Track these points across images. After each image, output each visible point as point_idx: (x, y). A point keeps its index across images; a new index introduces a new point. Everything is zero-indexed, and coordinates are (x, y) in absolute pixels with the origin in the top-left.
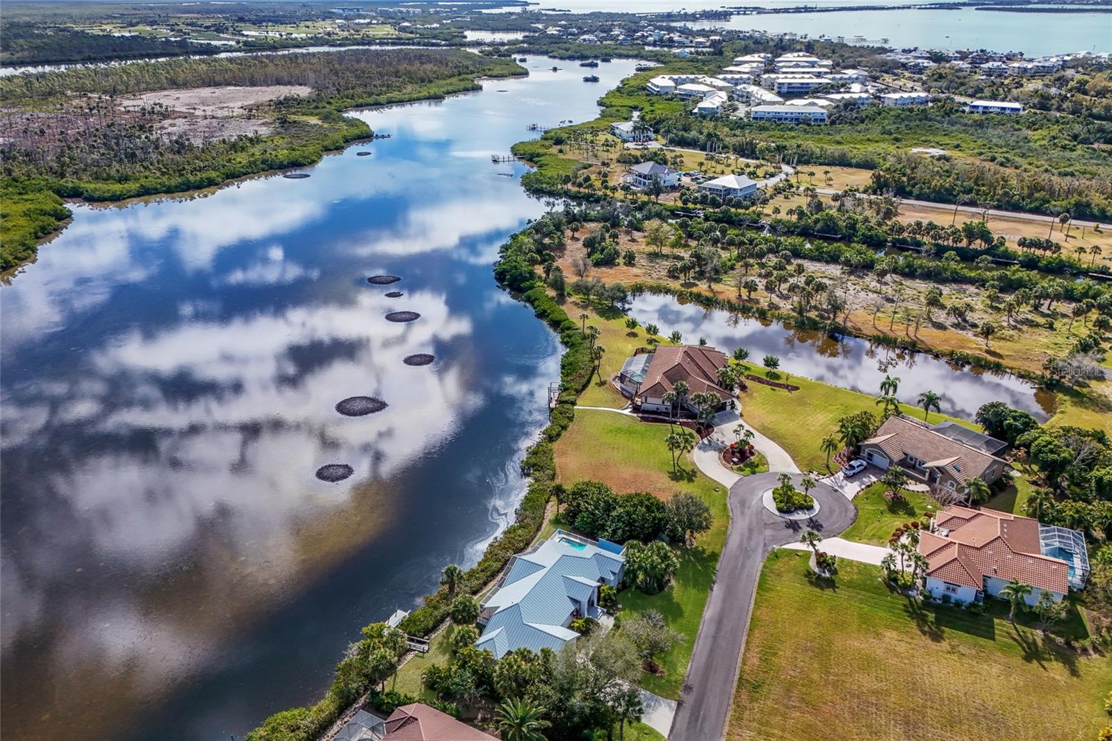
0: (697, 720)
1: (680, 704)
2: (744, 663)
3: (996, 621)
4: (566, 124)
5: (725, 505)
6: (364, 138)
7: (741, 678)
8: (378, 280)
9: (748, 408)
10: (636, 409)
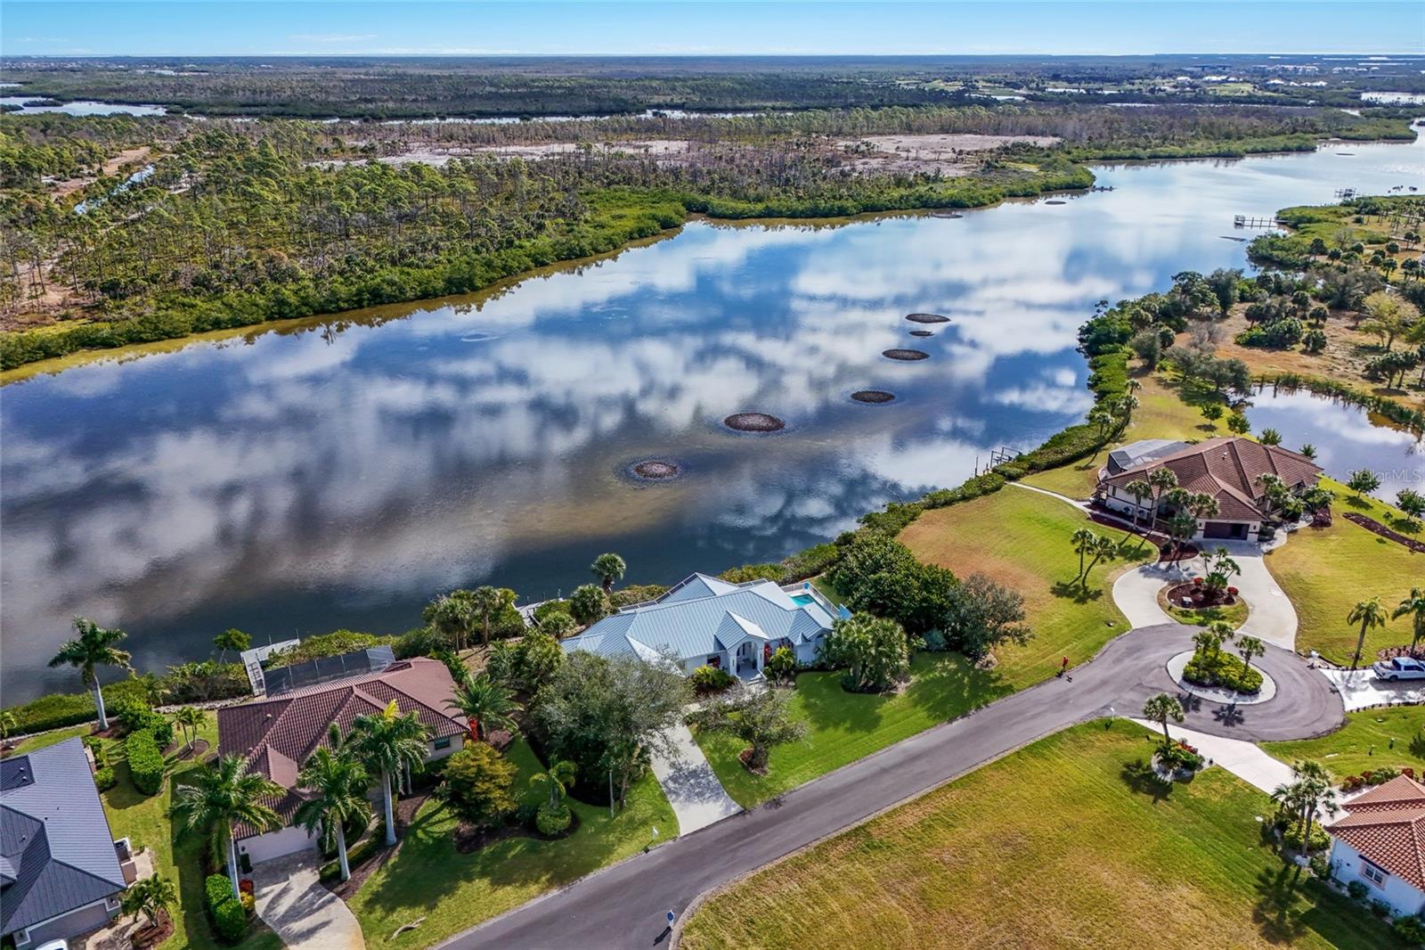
0: (740, 839)
1: (742, 813)
2: (888, 815)
4: (1405, 192)
5: (1102, 644)
6: (1075, 188)
7: (863, 827)
8: (920, 318)
9: (1293, 548)
10: (1097, 504)
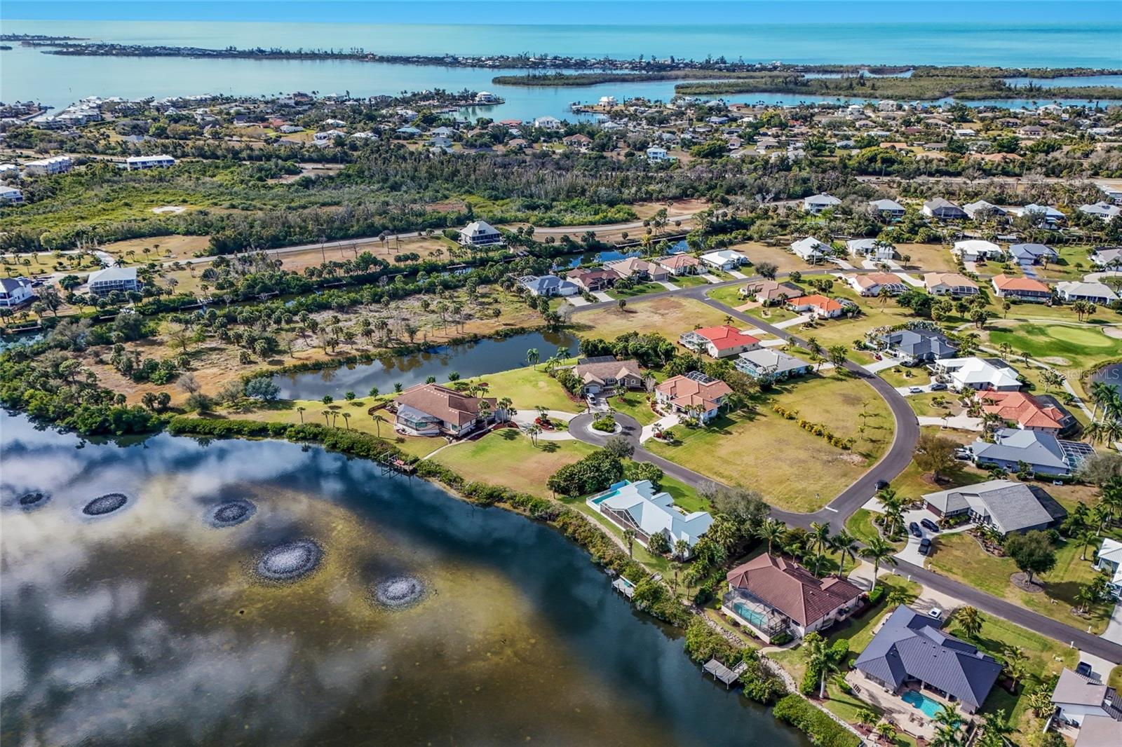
10: (457, 438)
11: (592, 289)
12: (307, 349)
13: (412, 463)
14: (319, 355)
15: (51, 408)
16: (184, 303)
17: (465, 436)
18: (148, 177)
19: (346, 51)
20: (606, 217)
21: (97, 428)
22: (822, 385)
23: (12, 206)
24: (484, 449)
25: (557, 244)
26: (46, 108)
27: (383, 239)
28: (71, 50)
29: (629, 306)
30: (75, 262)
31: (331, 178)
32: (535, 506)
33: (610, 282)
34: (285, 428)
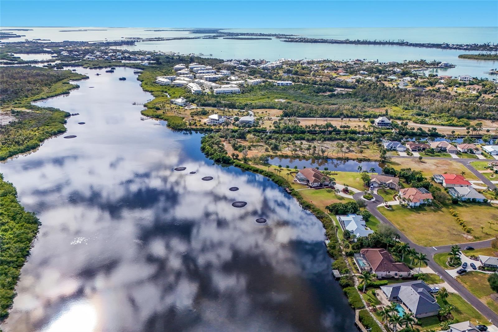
3: (425, 208)
6: (68, 116)
10: (311, 187)
11: (413, 151)
12: (287, 151)
13: (291, 190)
14: (289, 153)
15: (210, 152)
16: (262, 131)
17: (314, 187)
18: (281, 89)
19: (396, 41)
20: (451, 123)
21: (217, 160)
22: (487, 209)
23: (236, 94)
24: (317, 193)
25: (415, 131)
26: (268, 62)
27: (342, 119)
28: (290, 40)
29: (423, 160)
30: (242, 113)
31: (342, 95)
32: (318, 213)
33: (424, 149)
34: (263, 171)
